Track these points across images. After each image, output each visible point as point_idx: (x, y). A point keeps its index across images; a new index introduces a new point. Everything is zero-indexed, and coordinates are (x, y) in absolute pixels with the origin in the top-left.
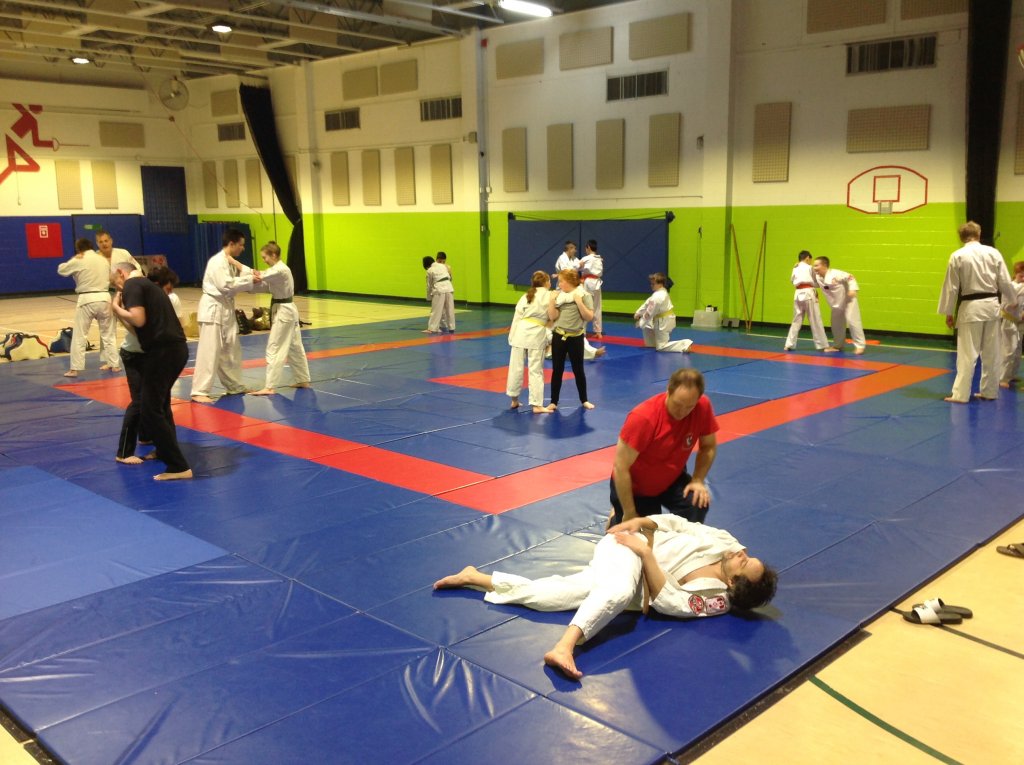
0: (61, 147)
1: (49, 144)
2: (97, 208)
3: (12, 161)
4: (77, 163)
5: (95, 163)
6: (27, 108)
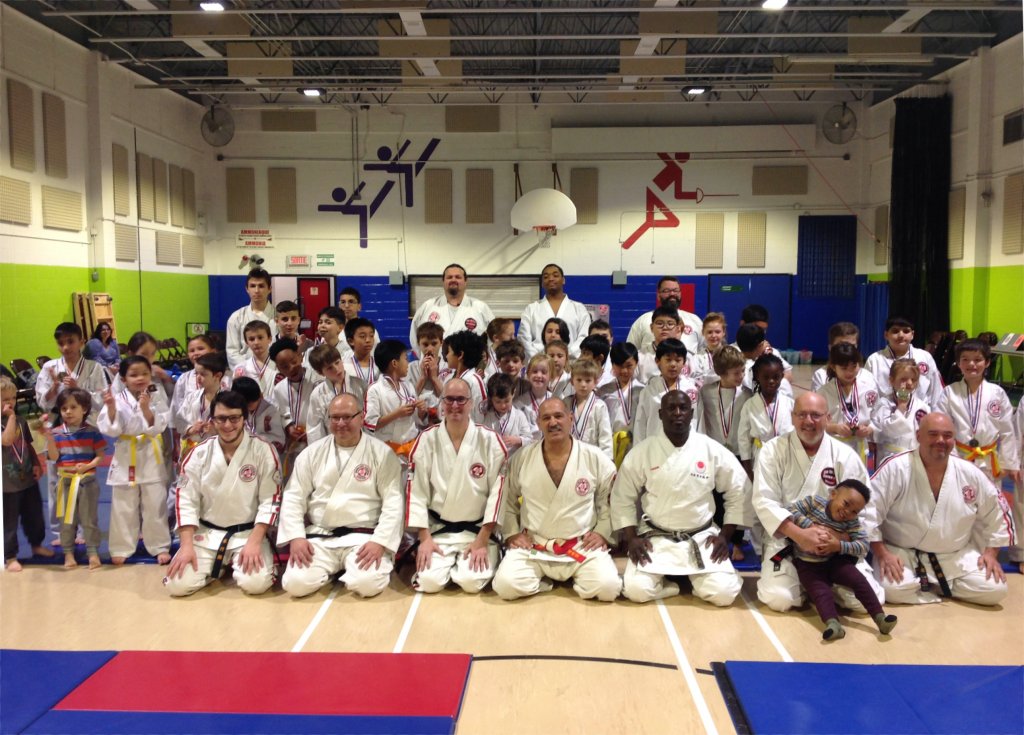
0: (705, 198)
1: (692, 196)
2: (739, 267)
3: (650, 215)
4: (721, 217)
5: (743, 216)
6: (673, 156)
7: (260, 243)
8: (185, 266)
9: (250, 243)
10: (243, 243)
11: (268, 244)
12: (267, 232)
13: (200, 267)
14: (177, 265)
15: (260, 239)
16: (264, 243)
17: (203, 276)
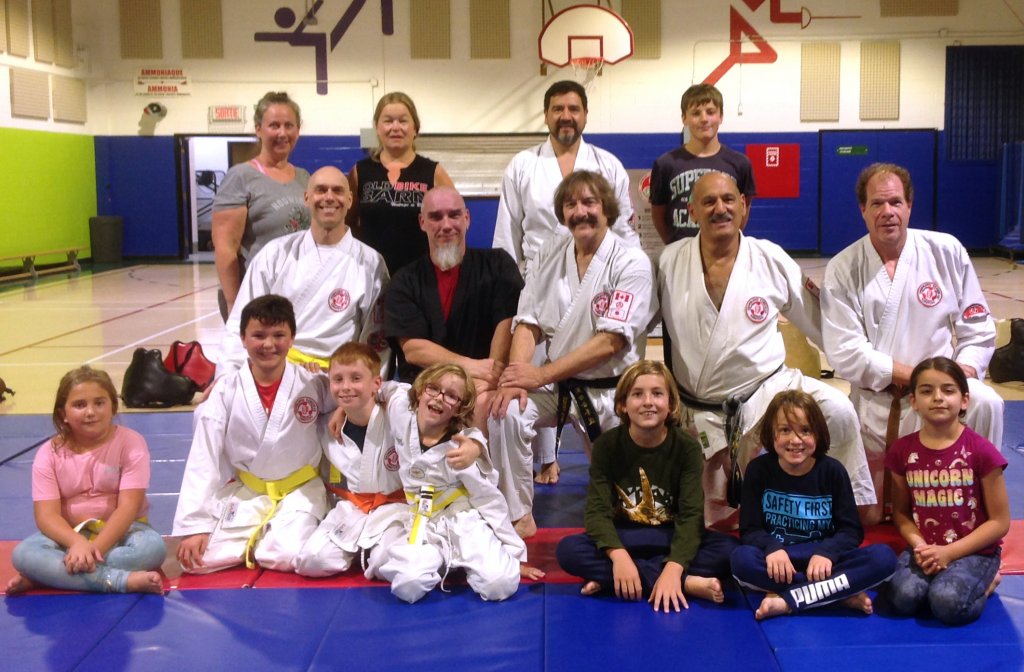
0: (814, 22)
1: (795, 18)
2: (862, 120)
3: (735, 47)
4: (837, 48)
5: (867, 47)
7: (169, 89)
8: (57, 120)
9: (154, 89)
10: (144, 89)
11: (181, 89)
12: (179, 72)
13: (82, 123)
14: (45, 119)
15: (169, 83)
16: (176, 89)
17: (86, 137)
